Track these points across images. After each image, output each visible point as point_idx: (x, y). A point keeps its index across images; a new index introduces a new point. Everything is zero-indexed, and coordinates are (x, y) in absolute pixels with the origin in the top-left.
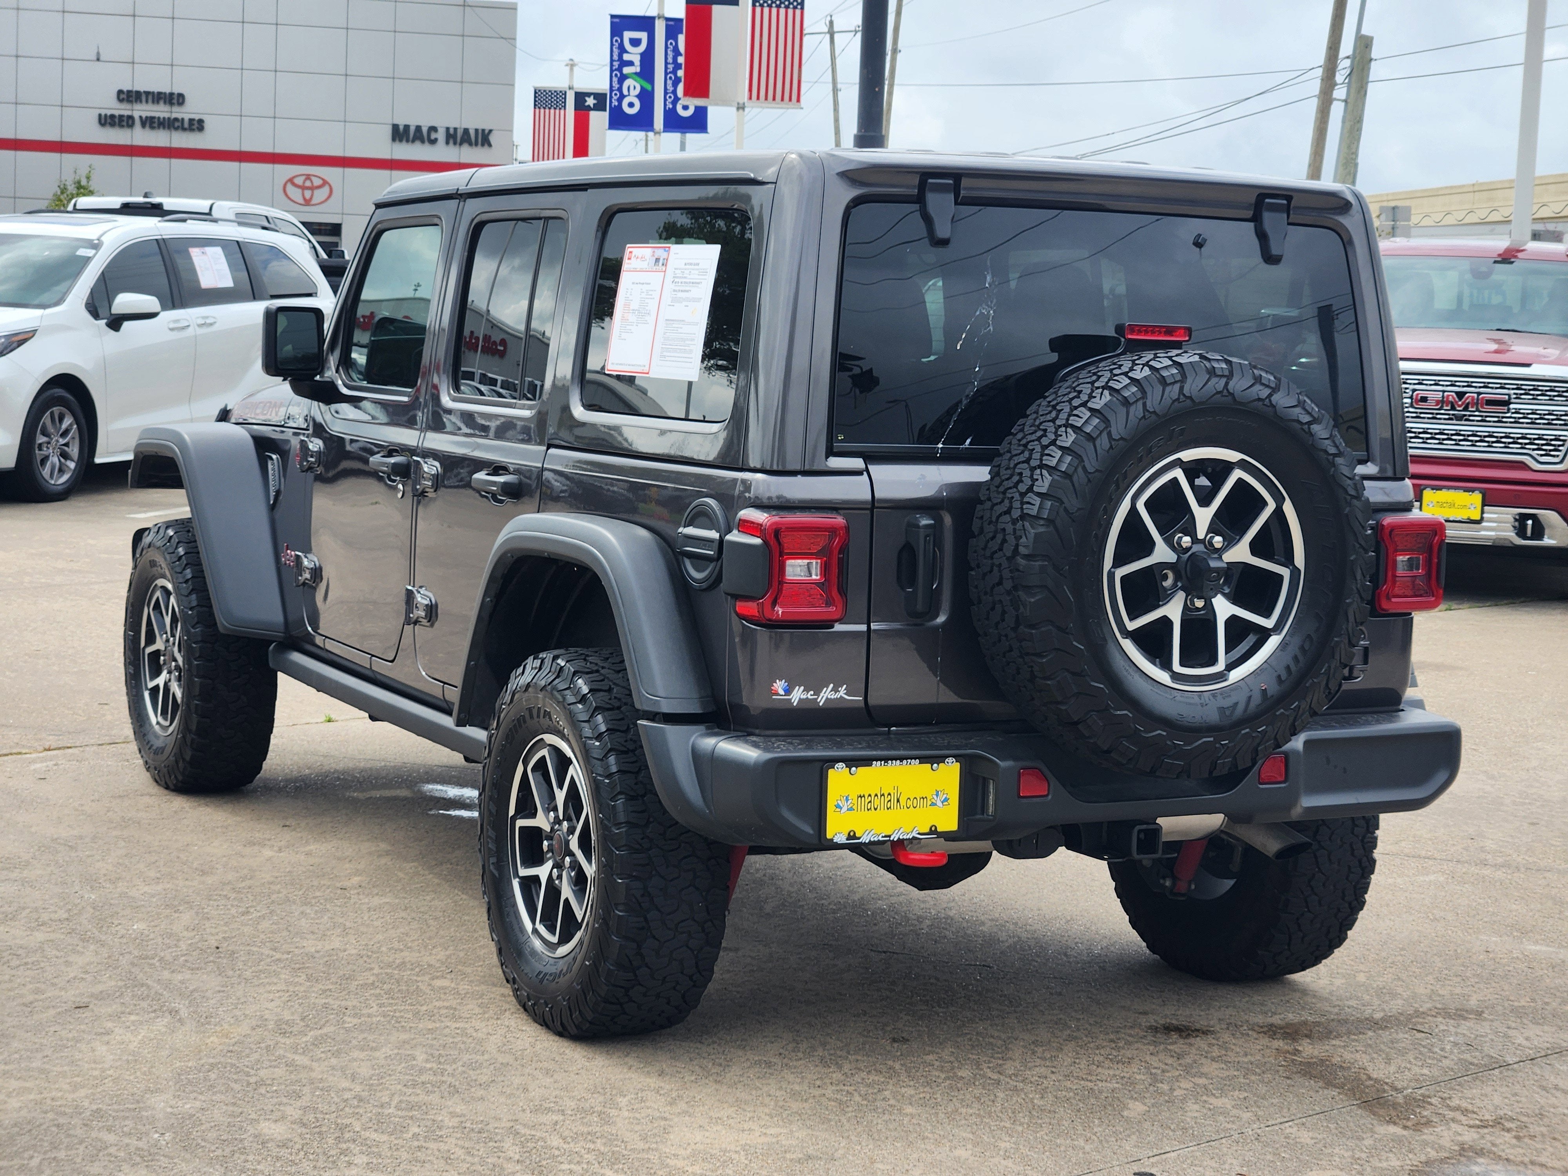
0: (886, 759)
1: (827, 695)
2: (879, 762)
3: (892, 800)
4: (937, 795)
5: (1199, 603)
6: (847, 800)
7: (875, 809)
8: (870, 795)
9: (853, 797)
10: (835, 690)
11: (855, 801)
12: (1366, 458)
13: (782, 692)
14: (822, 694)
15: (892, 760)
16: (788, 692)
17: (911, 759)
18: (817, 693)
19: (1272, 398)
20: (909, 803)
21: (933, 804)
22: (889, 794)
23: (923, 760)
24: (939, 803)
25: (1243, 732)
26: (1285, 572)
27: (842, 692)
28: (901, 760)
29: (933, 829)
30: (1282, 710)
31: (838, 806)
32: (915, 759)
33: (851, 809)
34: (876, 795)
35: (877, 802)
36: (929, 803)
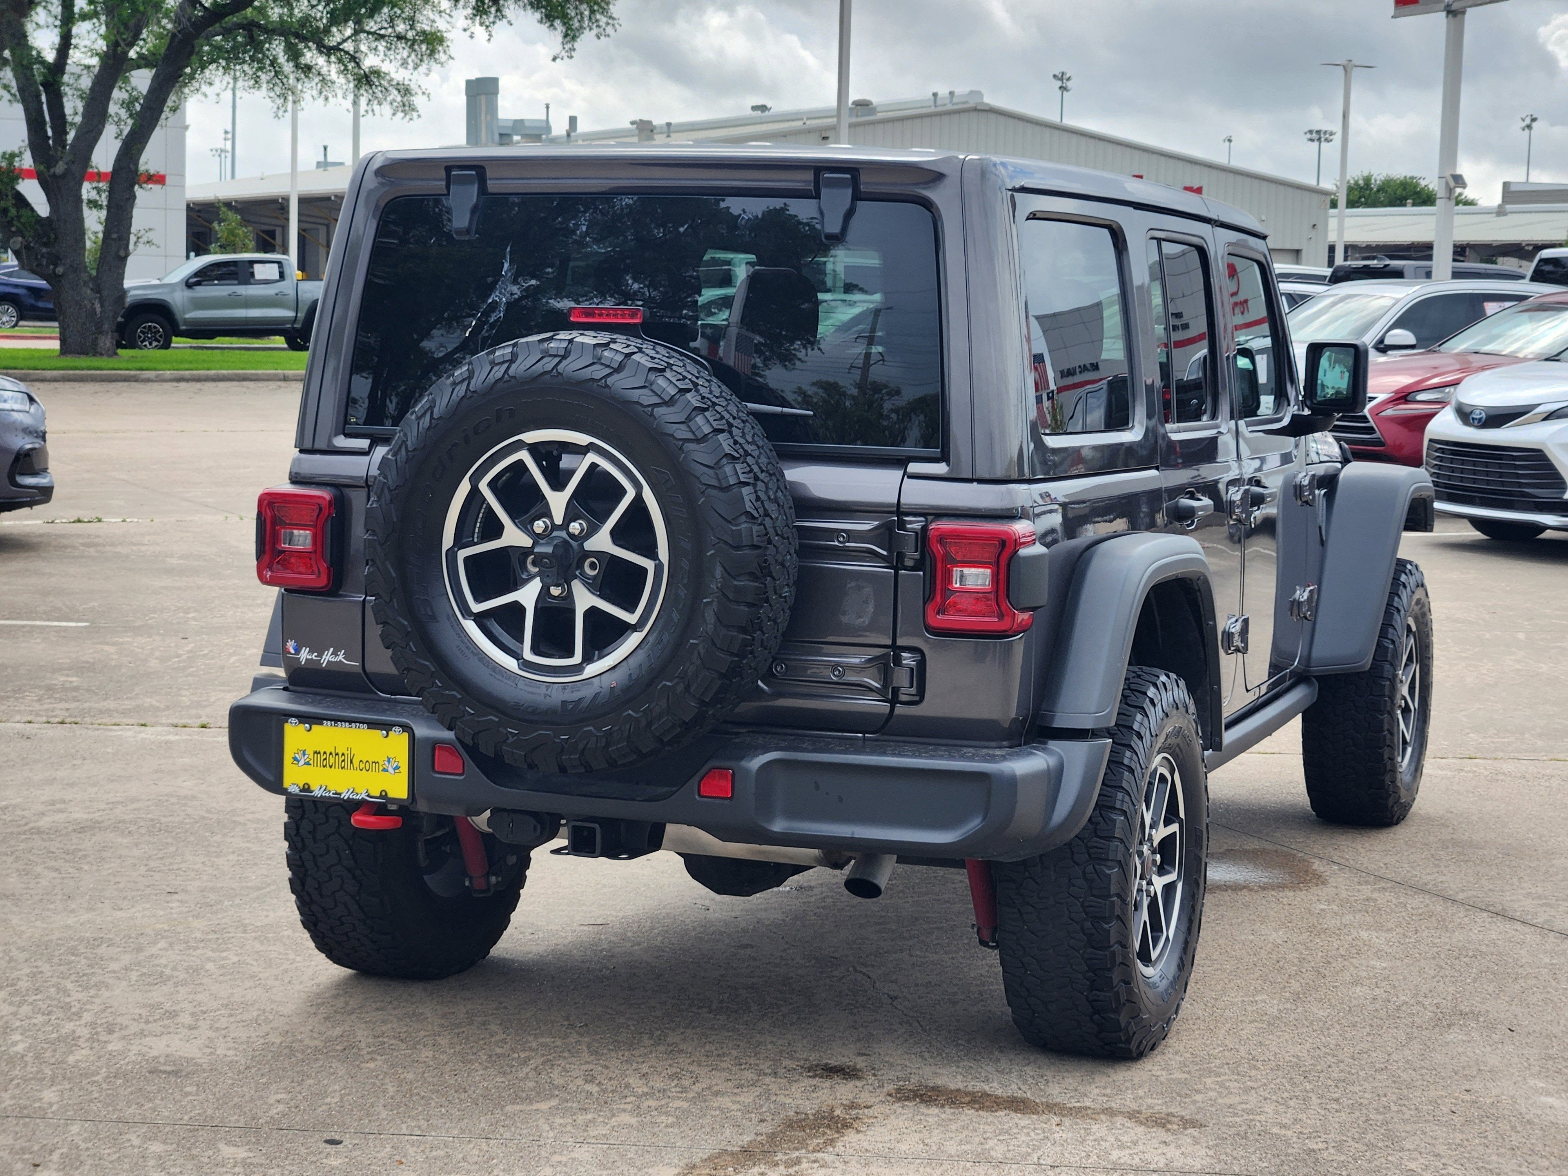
0: (336, 720)
1: (328, 657)
2: (329, 722)
3: (346, 761)
4: (389, 761)
5: (555, 591)
6: (304, 754)
7: (331, 767)
8: (325, 753)
9: (310, 752)
10: (335, 654)
11: (311, 757)
12: (939, 456)
13: (292, 651)
14: (324, 657)
15: (341, 721)
16: (298, 651)
17: (360, 723)
18: (320, 655)
19: (608, 380)
20: (362, 766)
21: (385, 770)
22: (343, 754)
23: (373, 725)
24: (391, 770)
25: (586, 729)
26: (649, 564)
27: (341, 657)
28: (350, 722)
29: (384, 794)
30: (630, 712)
31: (295, 759)
32: (364, 723)
33: (307, 763)
34: (331, 754)
35: (332, 760)
36: (381, 768)
